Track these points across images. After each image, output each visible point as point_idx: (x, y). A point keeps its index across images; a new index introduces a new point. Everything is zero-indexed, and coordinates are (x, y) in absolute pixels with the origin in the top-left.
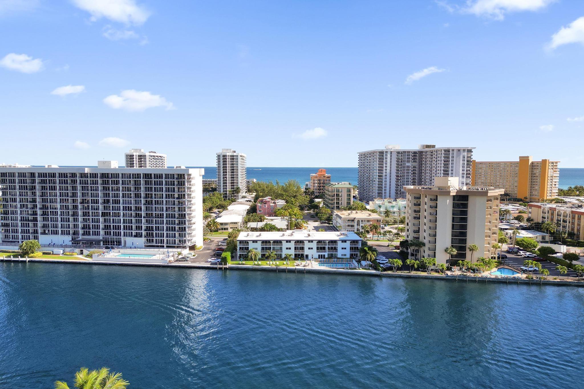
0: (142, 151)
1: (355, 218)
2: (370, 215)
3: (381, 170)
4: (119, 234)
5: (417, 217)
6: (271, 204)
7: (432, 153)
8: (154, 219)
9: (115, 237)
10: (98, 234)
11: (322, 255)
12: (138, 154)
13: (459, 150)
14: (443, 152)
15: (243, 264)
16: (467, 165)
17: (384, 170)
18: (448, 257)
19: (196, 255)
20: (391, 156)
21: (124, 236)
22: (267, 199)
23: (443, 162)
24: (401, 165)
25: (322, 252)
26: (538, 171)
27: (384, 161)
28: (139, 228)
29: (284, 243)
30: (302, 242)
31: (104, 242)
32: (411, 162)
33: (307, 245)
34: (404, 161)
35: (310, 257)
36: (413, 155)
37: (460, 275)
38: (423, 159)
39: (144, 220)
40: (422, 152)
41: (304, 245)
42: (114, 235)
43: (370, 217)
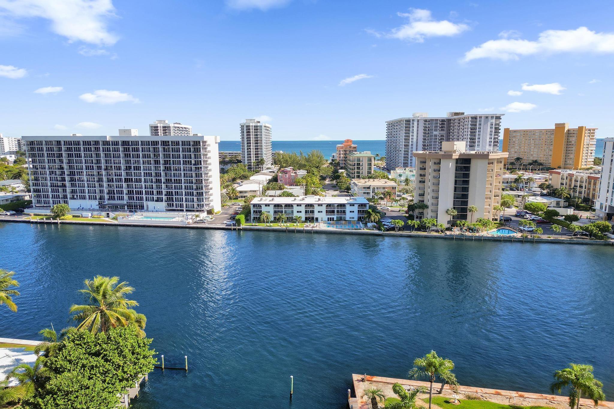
0: (167, 122)
1: (371, 185)
2: (386, 182)
3: (407, 139)
4: (142, 199)
5: (422, 181)
6: (292, 174)
7: (459, 120)
8: (173, 185)
9: (138, 202)
10: (122, 199)
11: (331, 218)
12: (162, 125)
13: (487, 117)
14: (470, 119)
15: (256, 226)
16: (495, 133)
17: (411, 139)
18: (449, 218)
19: (214, 218)
20: (418, 125)
21: (146, 200)
22: (288, 169)
23: (469, 130)
24: (428, 134)
25: (331, 215)
26: (573, 139)
27: (411, 129)
28: (160, 193)
29: (295, 206)
30: (311, 205)
31: (128, 206)
32: (438, 131)
33: (316, 209)
34: (432, 130)
35: (319, 220)
36: (441, 123)
37: (459, 234)
38: (451, 127)
39: (163, 186)
40: (450, 120)
41: (314, 209)
42: (136, 200)
43: (386, 184)
